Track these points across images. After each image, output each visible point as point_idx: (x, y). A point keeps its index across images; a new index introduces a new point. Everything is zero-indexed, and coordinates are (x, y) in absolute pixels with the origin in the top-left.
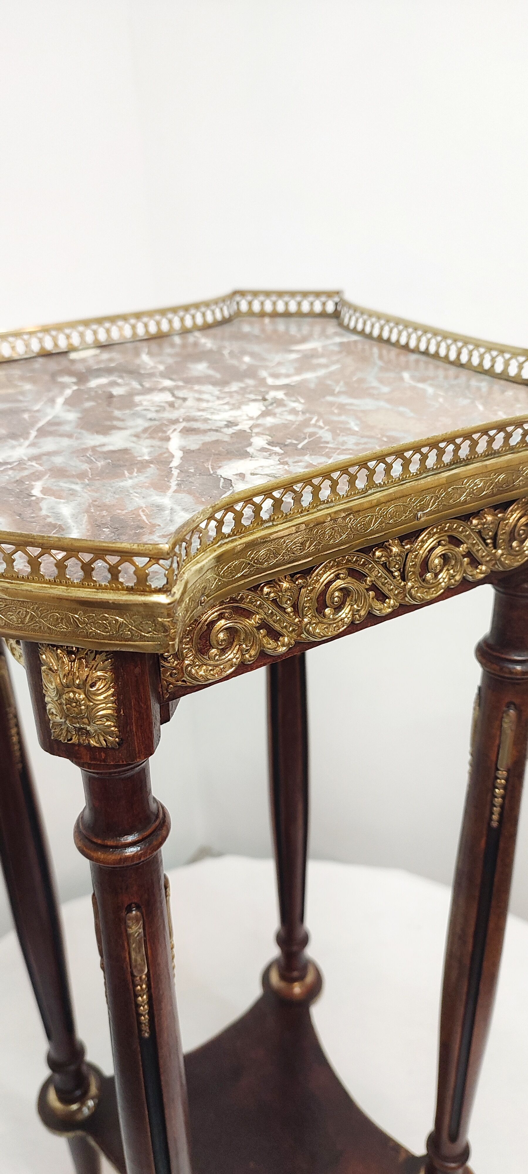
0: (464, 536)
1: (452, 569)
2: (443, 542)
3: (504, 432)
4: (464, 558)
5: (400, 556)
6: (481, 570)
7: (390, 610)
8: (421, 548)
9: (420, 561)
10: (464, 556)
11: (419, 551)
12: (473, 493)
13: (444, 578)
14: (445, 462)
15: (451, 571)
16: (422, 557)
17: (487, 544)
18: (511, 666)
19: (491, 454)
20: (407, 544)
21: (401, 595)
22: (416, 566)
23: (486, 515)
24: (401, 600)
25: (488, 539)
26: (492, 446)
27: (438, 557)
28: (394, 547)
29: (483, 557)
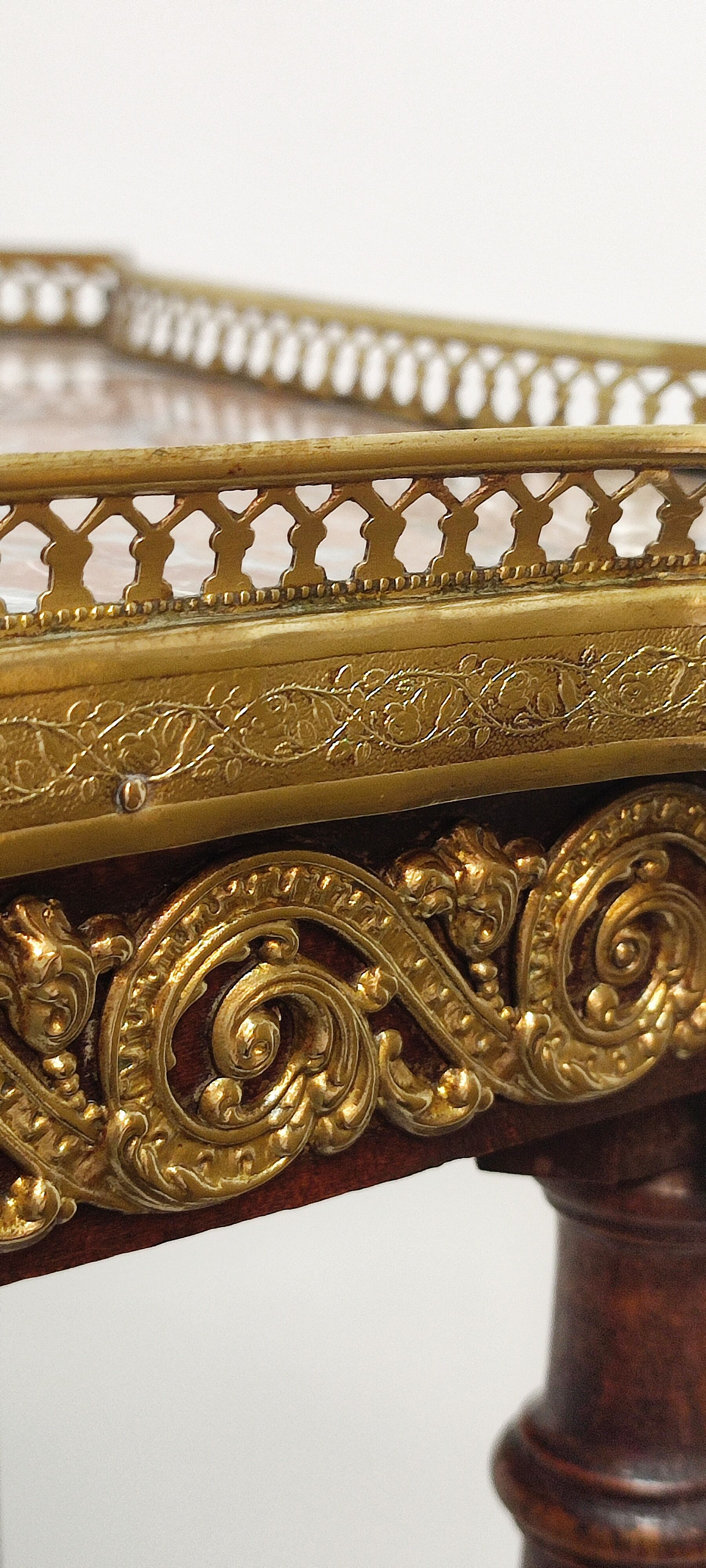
0: (371, 930)
1: (323, 1068)
2: (273, 945)
3: (513, 494)
4: (375, 1030)
5: (65, 977)
6: (454, 1087)
7: (30, 1227)
8: (173, 961)
9: (170, 1015)
10: (377, 1021)
11: (161, 970)
12: (382, 729)
13: (288, 1107)
14: (260, 584)
15: (320, 1080)
16: (176, 1000)
17: (476, 982)
18: (619, 1518)
19: (465, 585)
20: (99, 934)
21: (86, 1164)
22: (154, 1036)
23: (461, 856)
24: (90, 1185)
25: (480, 960)
26: (467, 551)
27: (254, 1010)
28: (36, 938)
29: (459, 1033)
